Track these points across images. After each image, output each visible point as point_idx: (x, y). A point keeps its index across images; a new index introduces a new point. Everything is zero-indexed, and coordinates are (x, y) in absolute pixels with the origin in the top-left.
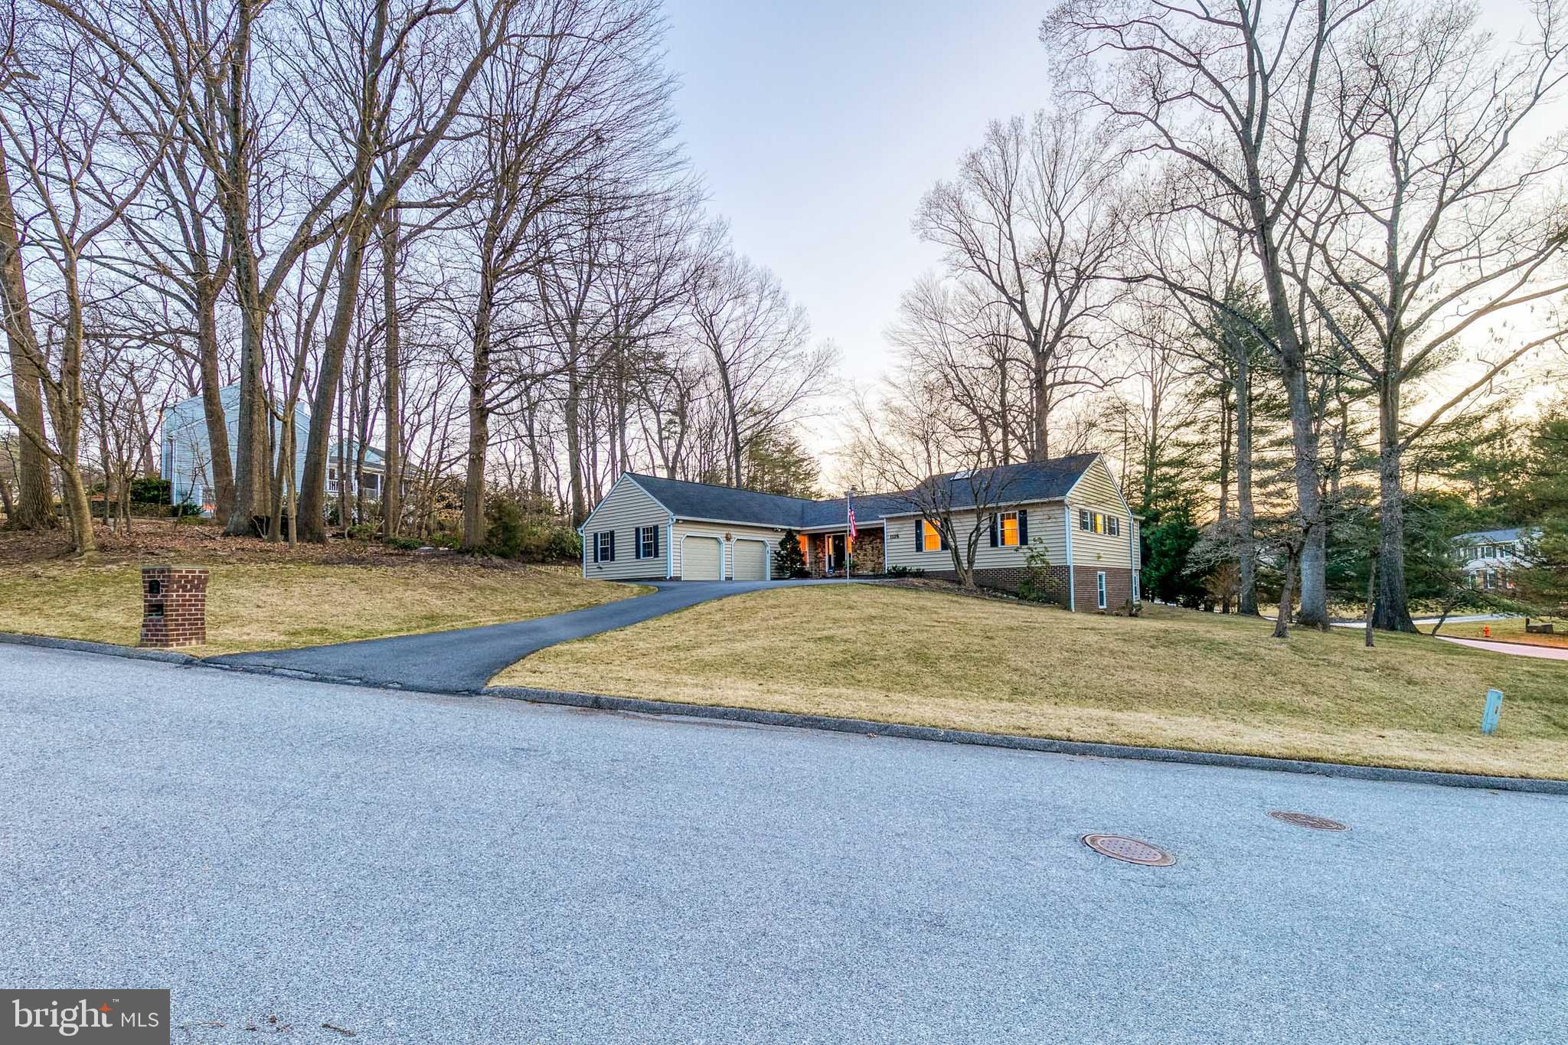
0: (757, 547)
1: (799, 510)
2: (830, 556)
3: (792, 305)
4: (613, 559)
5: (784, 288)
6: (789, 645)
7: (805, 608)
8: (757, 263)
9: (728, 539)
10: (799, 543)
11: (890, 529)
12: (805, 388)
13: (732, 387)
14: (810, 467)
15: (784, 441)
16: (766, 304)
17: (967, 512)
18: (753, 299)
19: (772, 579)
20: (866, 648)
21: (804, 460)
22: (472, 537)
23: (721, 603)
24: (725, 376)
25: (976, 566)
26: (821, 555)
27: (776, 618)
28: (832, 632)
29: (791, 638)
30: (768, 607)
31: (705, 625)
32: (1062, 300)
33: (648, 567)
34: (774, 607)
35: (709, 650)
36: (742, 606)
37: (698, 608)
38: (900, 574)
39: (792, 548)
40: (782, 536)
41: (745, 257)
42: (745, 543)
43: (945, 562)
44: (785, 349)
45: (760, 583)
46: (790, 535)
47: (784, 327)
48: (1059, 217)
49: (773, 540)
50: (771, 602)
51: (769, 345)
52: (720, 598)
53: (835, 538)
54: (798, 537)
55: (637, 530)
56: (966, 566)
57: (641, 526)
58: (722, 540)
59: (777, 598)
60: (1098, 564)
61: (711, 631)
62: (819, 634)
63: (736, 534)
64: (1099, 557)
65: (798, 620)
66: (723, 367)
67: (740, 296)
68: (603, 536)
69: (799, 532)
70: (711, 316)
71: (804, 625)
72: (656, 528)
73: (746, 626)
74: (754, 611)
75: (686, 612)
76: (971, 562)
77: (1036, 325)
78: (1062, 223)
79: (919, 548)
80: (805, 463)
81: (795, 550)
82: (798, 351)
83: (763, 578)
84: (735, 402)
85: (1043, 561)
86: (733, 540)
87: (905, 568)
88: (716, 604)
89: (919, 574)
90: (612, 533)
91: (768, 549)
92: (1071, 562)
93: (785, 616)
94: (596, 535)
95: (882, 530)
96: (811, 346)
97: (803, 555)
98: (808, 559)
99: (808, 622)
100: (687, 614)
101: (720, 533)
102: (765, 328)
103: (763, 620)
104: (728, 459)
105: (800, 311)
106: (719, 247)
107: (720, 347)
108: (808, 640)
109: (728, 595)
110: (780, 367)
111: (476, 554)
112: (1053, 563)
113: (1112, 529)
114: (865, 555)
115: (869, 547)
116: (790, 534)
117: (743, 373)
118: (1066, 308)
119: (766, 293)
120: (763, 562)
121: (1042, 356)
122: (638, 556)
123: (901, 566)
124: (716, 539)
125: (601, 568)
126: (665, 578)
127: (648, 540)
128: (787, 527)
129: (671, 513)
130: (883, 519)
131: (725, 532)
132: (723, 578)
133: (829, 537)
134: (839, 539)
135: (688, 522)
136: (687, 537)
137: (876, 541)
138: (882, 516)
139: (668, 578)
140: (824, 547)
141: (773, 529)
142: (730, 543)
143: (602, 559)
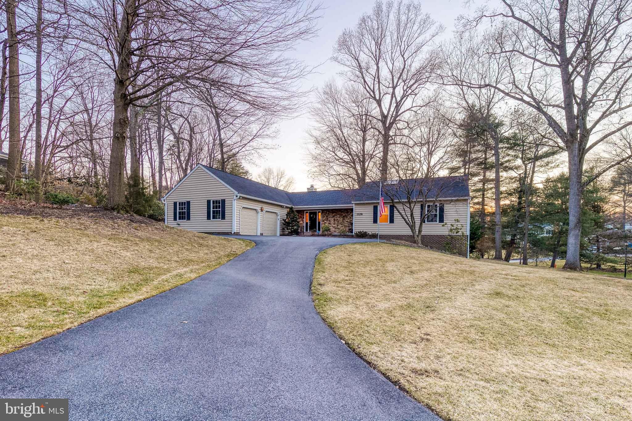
0: (274, 216)
2: (307, 223)
4: (189, 218)
9: (262, 210)
11: (357, 210)
19: (280, 236)
22: (116, 198)
25: (423, 233)
26: (301, 222)
33: (217, 225)
37: (328, 261)
38: (362, 235)
39: (293, 218)
40: (287, 211)
42: (270, 213)
43: (396, 230)
45: (274, 238)
49: (282, 213)
50: (368, 256)
53: (310, 213)
55: (209, 202)
56: (417, 233)
57: (212, 199)
58: (259, 211)
59: (365, 253)
61: (399, 287)
63: (266, 208)
68: (181, 204)
72: (223, 201)
74: (378, 264)
76: (420, 231)
79: (375, 221)
83: (276, 235)
85: (458, 232)
86: (265, 211)
87: (366, 233)
88: (332, 257)
89: (374, 236)
90: (189, 203)
91: (279, 217)
92: (468, 233)
94: (175, 204)
95: (353, 209)
100: (335, 267)
101: (258, 206)
111: (122, 212)
114: (329, 224)
115: (332, 219)
116: (291, 209)
120: (276, 225)
122: (209, 218)
123: (363, 231)
124: (255, 210)
125: (179, 224)
126: (231, 233)
127: (216, 208)
128: (290, 206)
129: (236, 193)
130: (353, 204)
131: (260, 206)
132: (259, 234)
133: (306, 213)
134: (313, 214)
135: (244, 198)
136: (243, 207)
137: (338, 216)
138: (352, 202)
139: (233, 233)
140: (304, 218)
141: (281, 206)
142: (262, 213)
143: (180, 219)
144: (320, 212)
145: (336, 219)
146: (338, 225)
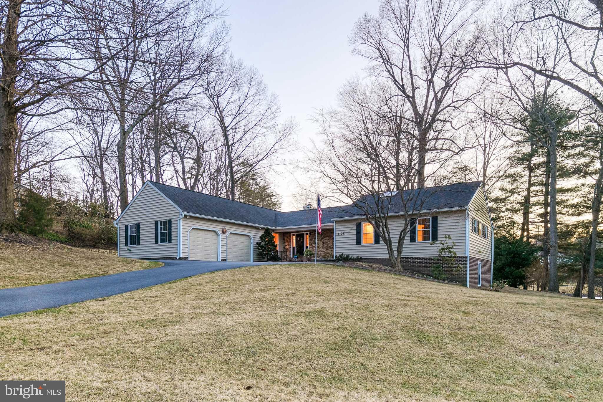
0: (244, 239)
1: (274, 217)
2: (294, 248)
3: (269, 94)
4: (138, 244)
5: (265, 82)
6: (279, 320)
7: (287, 282)
8: (247, 64)
9: (224, 232)
10: (274, 237)
11: (338, 229)
12: (276, 147)
13: (230, 143)
14: (276, 200)
15: (262, 183)
16: (253, 91)
17: (398, 217)
18: (245, 86)
19: (254, 261)
20: (360, 324)
21: (273, 195)
23: (213, 275)
24: (226, 136)
25: (403, 255)
26: (287, 247)
27: (262, 290)
28: (319, 306)
29: (280, 311)
30: (254, 280)
31: (192, 296)
32: (436, 99)
33: (163, 250)
34: (260, 280)
35: (189, 326)
36: (230, 278)
37: (190, 280)
38: (345, 260)
39: (269, 241)
40: (262, 233)
41: (240, 59)
42: (236, 236)
43: (382, 252)
44: (264, 121)
45: (246, 263)
46: (268, 233)
47: (264, 108)
48: (440, 42)
49: (256, 235)
50: (256, 276)
51: (253, 119)
52: (212, 272)
53: (298, 236)
54: (273, 234)
55: (156, 223)
56: (396, 255)
57: (159, 220)
58: (220, 232)
59: (262, 273)
60: (479, 257)
61: (195, 303)
62: (308, 308)
63: (230, 229)
64: (480, 252)
65: (283, 292)
66: (225, 130)
67: (236, 84)
68: (132, 227)
69: (273, 230)
70: (218, 97)
71: (290, 297)
72: (170, 221)
73: (233, 298)
74: (242, 283)
75: (179, 283)
76: (399, 252)
77: (421, 113)
78: (441, 46)
79: (359, 242)
80: (274, 197)
81: (271, 242)
82: (272, 123)
83: (248, 260)
84: (232, 156)
85: (450, 252)
86: (228, 233)
87: (348, 256)
88: (208, 277)
89: (359, 260)
90: (138, 225)
91: (252, 241)
92: (468, 254)
93: (270, 288)
94: (126, 227)
95: (333, 229)
96: (282, 120)
97: (276, 246)
98: (279, 248)
99: (293, 294)
100: (179, 285)
101: (218, 228)
102: (252, 106)
103: (250, 291)
104: (227, 191)
105: (274, 98)
106: (222, 43)
107: (223, 118)
108: (298, 314)
109: (220, 270)
110: (260, 132)
112: (459, 254)
113: (485, 235)
115: (321, 242)
116: (267, 230)
117: (238, 136)
118: (439, 102)
119: (253, 83)
120: (249, 250)
121: (424, 132)
122: (156, 242)
123: (345, 254)
124: (215, 231)
125: (130, 250)
126: (176, 258)
127: (164, 230)
128: (266, 227)
129: (181, 211)
130: (333, 222)
131: (222, 228)
132: (220, 260)
133: (294, 235)
134: (300, 236)
135: (192, 217)
136: (193, 228)
137: (328, 238)
138: (332, 220)
139: (178, 258)
140: (290, 241)
141: (256, 228)
142: (225, 235)
143: (131, 244)
144: (307, 234)
145: (325, 241)
146: (327, 249)
